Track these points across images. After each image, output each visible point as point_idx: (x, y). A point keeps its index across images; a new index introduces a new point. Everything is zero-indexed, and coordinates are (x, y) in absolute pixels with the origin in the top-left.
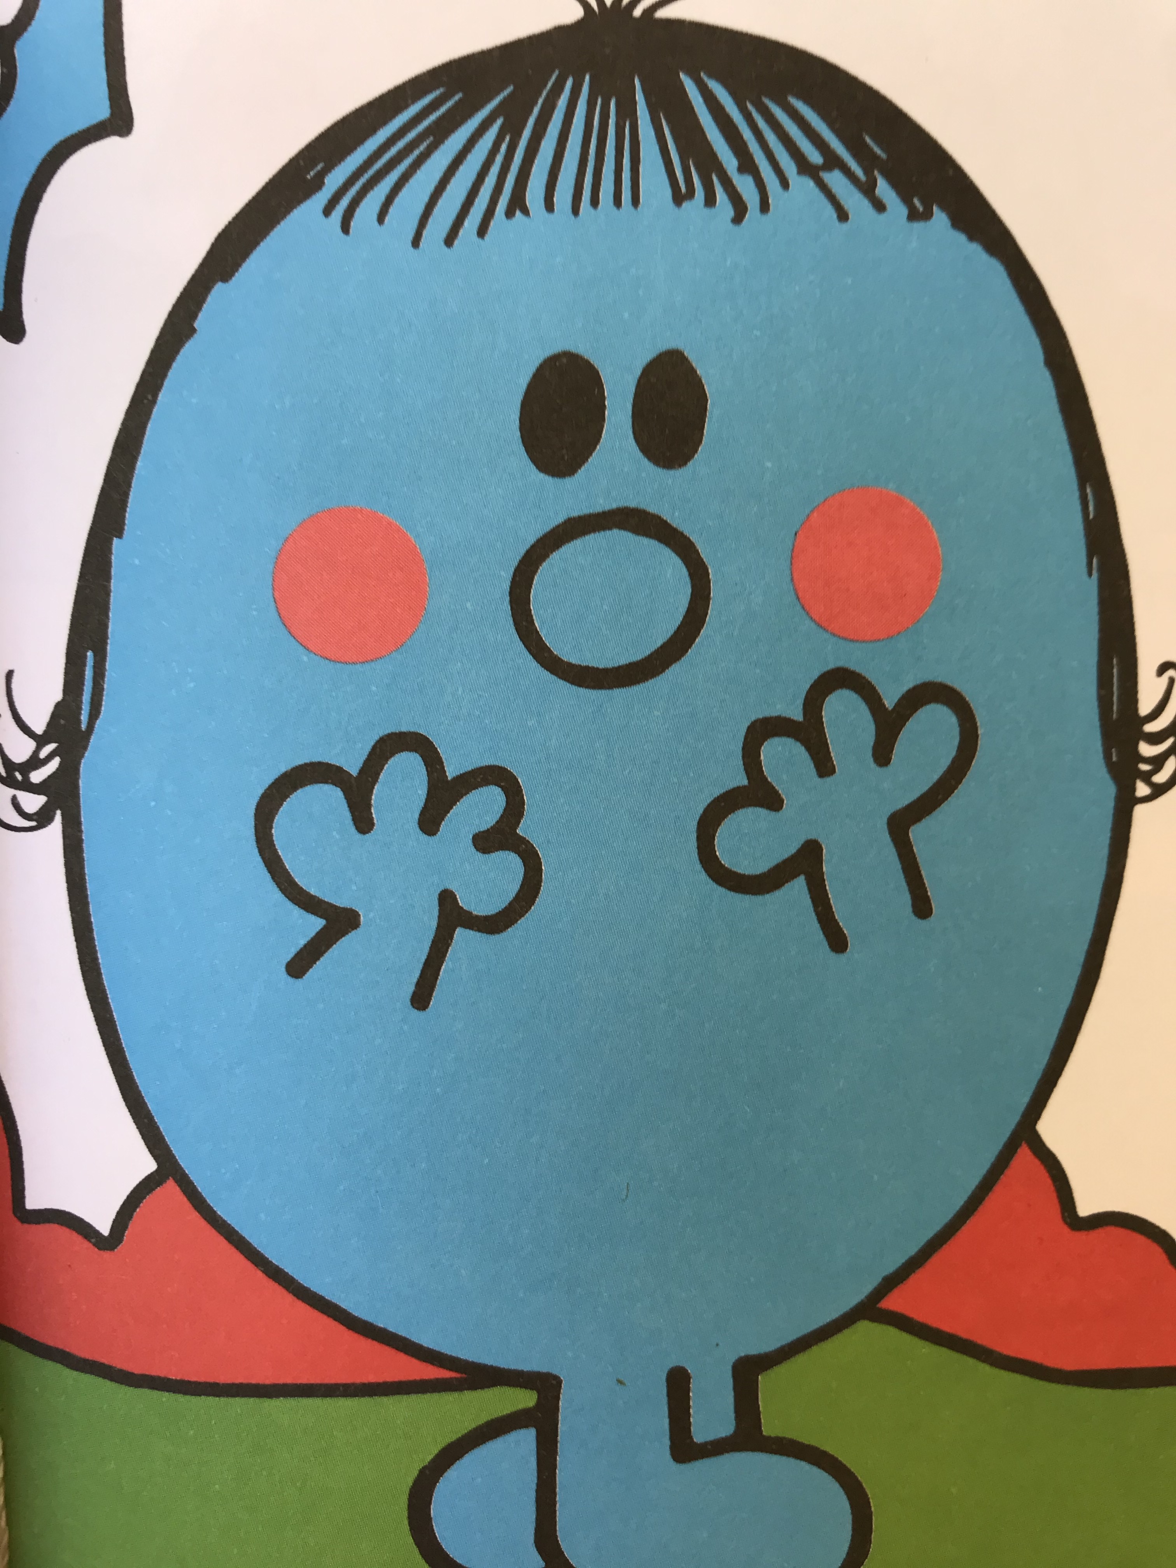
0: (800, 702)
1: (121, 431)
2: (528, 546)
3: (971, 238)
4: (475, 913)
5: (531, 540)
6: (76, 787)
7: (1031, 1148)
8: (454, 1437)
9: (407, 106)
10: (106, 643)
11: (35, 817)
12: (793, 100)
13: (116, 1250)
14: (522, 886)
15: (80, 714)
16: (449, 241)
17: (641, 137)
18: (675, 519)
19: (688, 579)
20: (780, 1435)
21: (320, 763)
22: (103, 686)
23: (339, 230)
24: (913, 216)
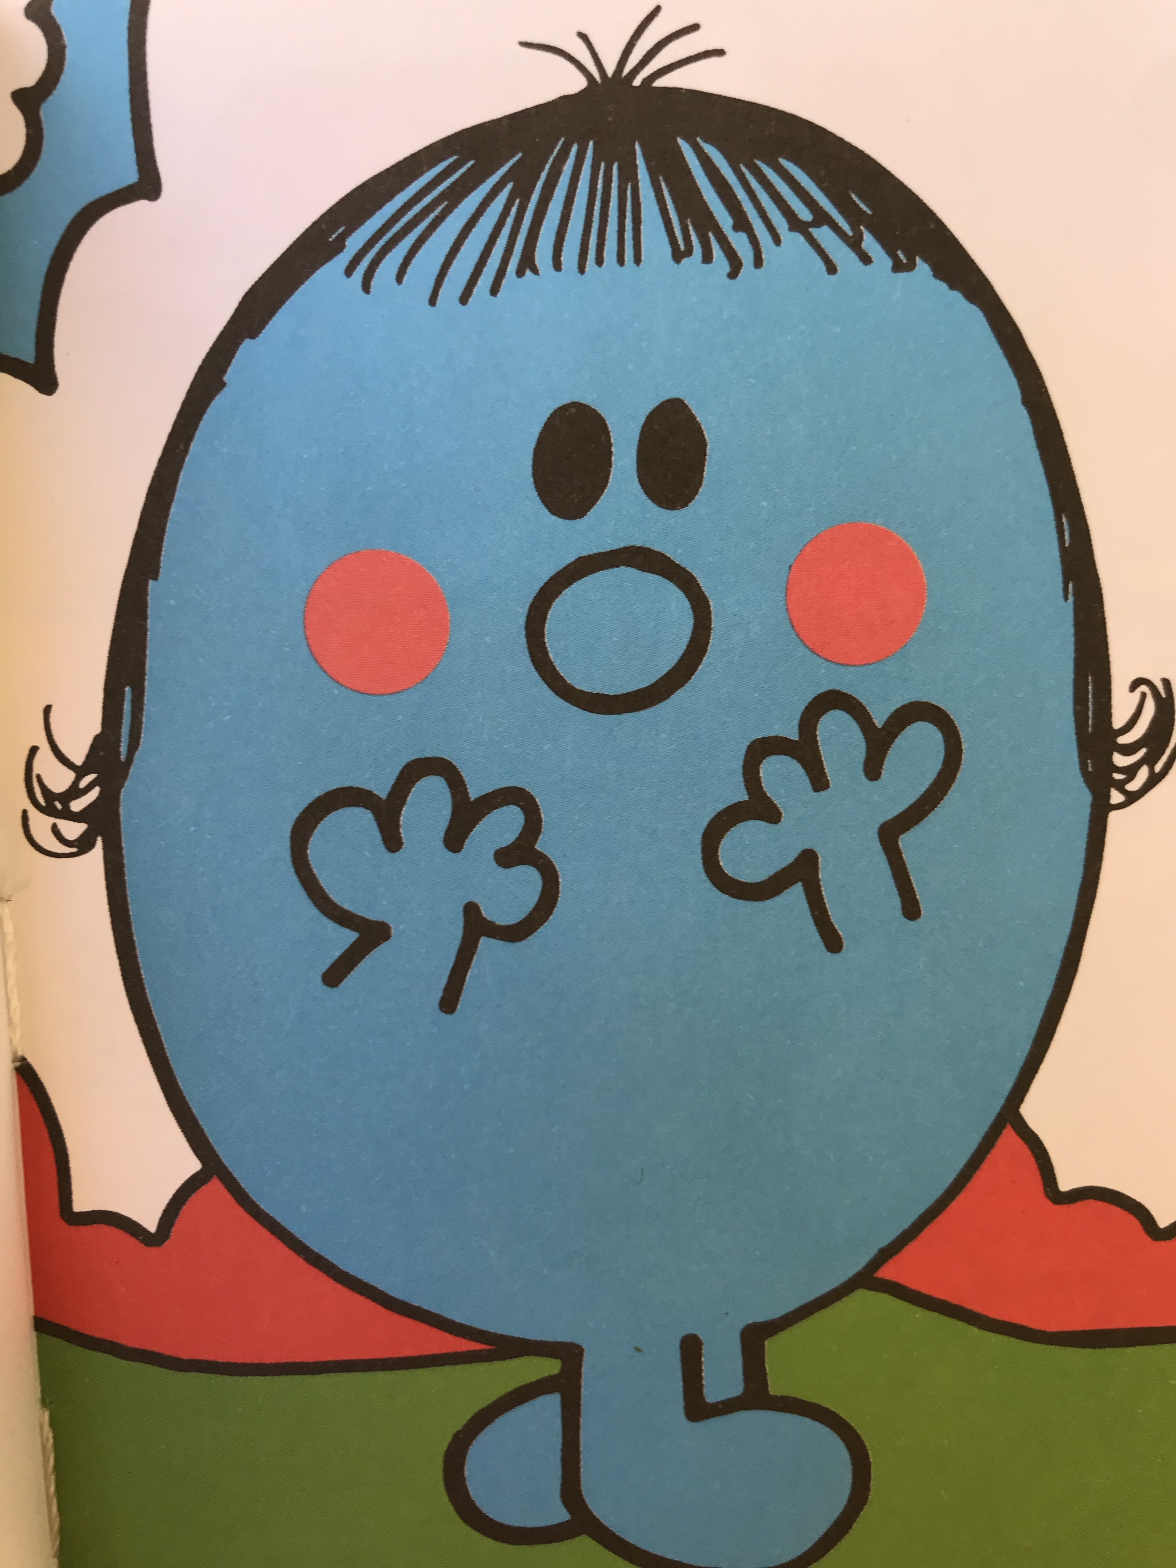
0: (796, 722)
1: (154, 479)
2: (541, 584)
3: (952, 287)
4: (497, 923)
5: (545, 578)
6: (117, 815)
7: (1015, 1128)
8: (485, 1403)
9: (422, 173)
10: (144, 679)
11: (76, 844)
12: (783, 162)
13: (163, 1246)
14: (541, 897)
15: (119, 746)
16: (464, 299)
17: (642, 199)
18: (678, 556)
19: (690, 612)
20: (786, 1394)
21: (351, 788)
22: (141, 719)
23: (360, 289)
24: (898, 267)
